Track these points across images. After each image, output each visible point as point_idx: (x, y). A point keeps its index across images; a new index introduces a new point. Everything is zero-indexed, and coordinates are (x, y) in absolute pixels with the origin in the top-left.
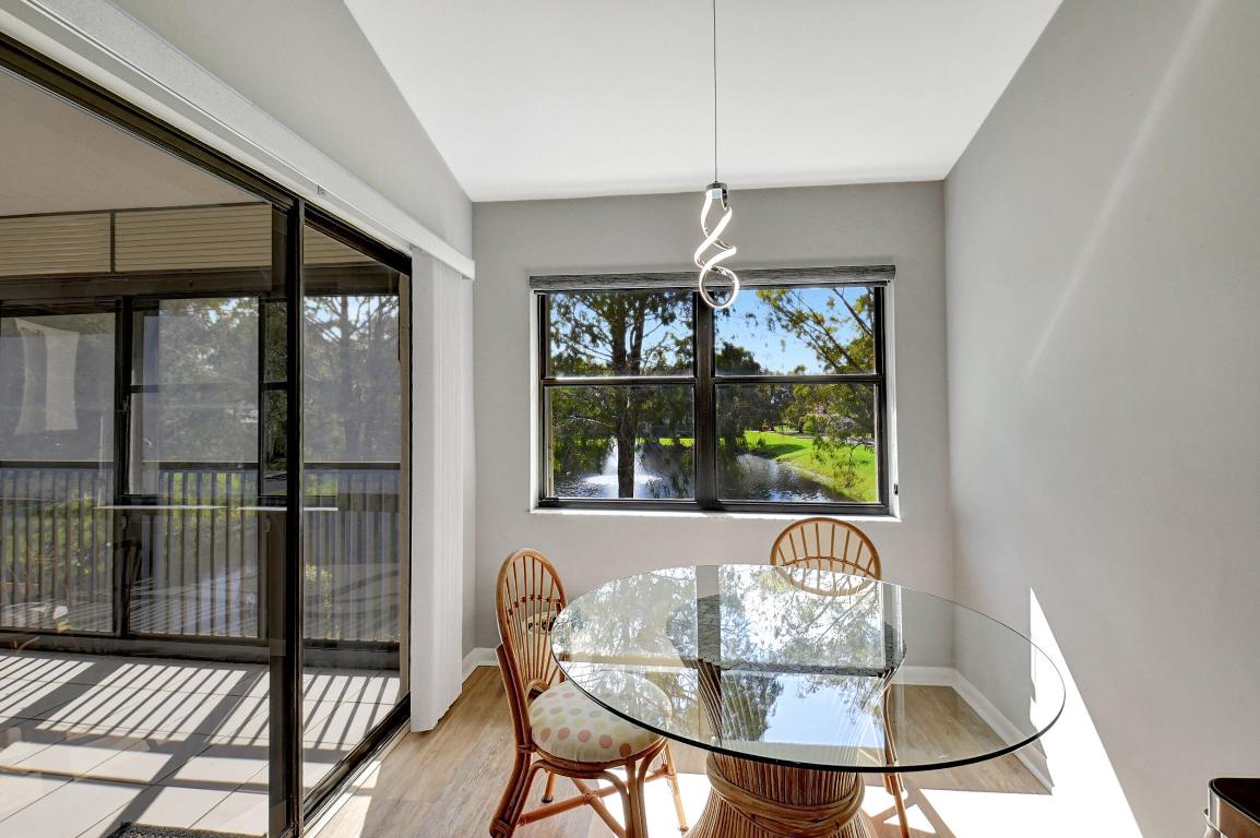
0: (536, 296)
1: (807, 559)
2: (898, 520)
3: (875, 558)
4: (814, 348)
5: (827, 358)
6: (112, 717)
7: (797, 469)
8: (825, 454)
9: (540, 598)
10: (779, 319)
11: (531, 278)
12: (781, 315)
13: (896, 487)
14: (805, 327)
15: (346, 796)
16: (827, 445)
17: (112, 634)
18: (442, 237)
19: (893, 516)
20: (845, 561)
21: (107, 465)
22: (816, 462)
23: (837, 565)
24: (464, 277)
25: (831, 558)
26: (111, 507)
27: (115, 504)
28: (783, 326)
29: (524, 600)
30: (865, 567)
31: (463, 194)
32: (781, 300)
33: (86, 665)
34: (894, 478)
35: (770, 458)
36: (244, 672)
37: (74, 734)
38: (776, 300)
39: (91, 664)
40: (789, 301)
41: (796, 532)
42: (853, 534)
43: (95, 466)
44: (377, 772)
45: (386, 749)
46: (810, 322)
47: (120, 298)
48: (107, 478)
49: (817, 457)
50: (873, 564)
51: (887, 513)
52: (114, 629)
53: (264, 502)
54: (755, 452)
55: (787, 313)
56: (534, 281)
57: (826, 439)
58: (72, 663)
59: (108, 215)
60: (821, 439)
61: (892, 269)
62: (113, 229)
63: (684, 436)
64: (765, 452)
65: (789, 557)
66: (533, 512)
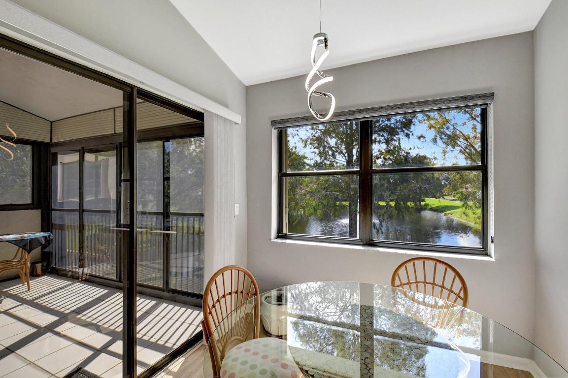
0: (276, 130)
1: (417, 282)
2: (493, 260)
3: (464, 287)
4: (464, 153)
5: (471, 158)
6: (102, 316)
7: (456, 218)
8: (469, 212)
9: (242, 292)
10: (441, 139)
11: (272, 121)
12: (443, 136)
13: (492, 238)
14: (459, 143)
15: (163, 374)
16: (471, 207)
17: (116, 280)
18: (226, 105)
19: (490, 256)
20: (443, 287)
21: (114, 212)
22: (463, 216)
23: (438, 289)
24: (236, 123)
25: (434, 284)
26: (116, 228)
27: (117, 227)
28: (444, 142)
29: (237, 292)
30: (457, 293)
31: (240, 82)
32: (443, 128)
33: (106, 291)
34: (491, 232)
35: (441, 213)
36: (155, 302)
37: (87, 321)
38: (439, 128)
39: (107, 291)
40: (448, 128)
41: (410, 265)
42: (449, 270)
43: (109, 212)
44: (181, 363)
45: (190, 352)
46: (461, 140)
47: (118, 144)
48: (114, 216)
49: (464, 213)
50: (462, 292)
51: (487, 255)
52: (117, 278)
53: (165, 229)
54: (432, 209)
55: (446, 135)
56: (273, 123)
57: (470, 203)
58: (102, 290)
59: (113, 110)
60: (467, 204)
61: (491, 96)
62: (115, 116)
63: (391, 201)
64: (438, 210)
65: (405, 281)
66: (273, 240)
